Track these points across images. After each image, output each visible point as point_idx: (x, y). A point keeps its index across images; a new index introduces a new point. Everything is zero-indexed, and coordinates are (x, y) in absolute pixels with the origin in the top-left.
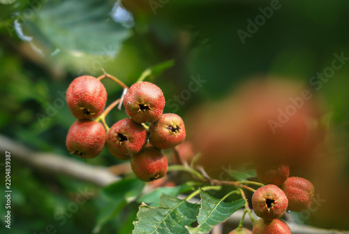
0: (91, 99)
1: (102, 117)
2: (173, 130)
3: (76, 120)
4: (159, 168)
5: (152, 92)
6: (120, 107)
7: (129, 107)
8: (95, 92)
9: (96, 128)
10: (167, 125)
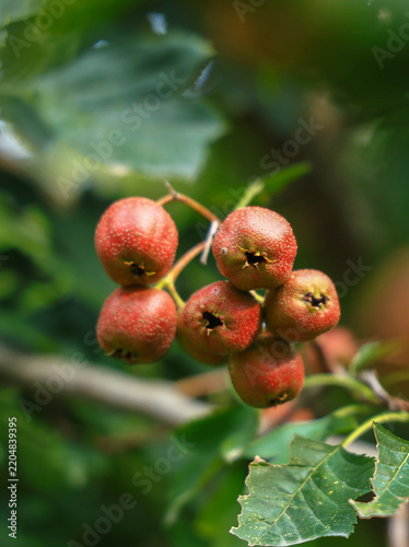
0: (147, 244)
1: (169, 279)
2: (315, 303)
3: (117, 287)
4: (286, 379)
5: (270, 228)
6: (204, 259)
7: (225, 258)
8: (154, 230)
9: (157, 303)
10: (302, 292)
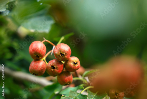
0: (40, 51)
1: (44, 58)
2: (75, 64)
3: (33, 60)
4: (69, 80)
5: (66, 48)
6: (52, 54)
7: (56, 55)
8: (41, 48)
9: (42, 64)
10: (72, 61)
